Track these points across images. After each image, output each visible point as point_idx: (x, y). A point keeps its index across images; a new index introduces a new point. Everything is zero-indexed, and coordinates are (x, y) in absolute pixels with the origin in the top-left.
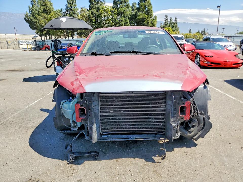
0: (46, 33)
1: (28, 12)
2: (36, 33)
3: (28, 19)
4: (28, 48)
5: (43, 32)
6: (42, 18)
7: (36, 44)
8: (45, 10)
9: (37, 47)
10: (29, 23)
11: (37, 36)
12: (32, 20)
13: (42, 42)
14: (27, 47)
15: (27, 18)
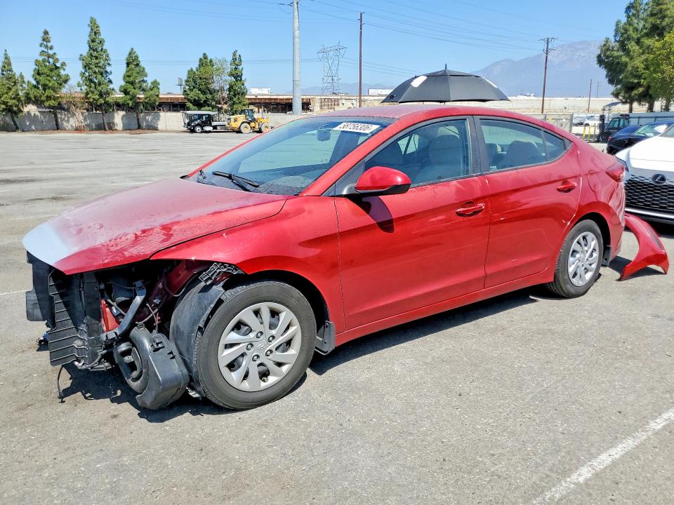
0: (640, 94)
1: (612, 39)
2: (613, 94)
3: (608, 57)
4: (584, 135)
5: (635, 92)
6: (641, 51)
7: (602, 126)
8: (658, 28)
9: (602, 133)
10: (606, 67)
11: (615, 104)
12: (617, 57)
13: (619, 121)
14: (582, 133)
15: (604, 55)
